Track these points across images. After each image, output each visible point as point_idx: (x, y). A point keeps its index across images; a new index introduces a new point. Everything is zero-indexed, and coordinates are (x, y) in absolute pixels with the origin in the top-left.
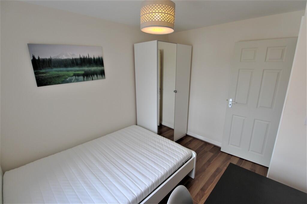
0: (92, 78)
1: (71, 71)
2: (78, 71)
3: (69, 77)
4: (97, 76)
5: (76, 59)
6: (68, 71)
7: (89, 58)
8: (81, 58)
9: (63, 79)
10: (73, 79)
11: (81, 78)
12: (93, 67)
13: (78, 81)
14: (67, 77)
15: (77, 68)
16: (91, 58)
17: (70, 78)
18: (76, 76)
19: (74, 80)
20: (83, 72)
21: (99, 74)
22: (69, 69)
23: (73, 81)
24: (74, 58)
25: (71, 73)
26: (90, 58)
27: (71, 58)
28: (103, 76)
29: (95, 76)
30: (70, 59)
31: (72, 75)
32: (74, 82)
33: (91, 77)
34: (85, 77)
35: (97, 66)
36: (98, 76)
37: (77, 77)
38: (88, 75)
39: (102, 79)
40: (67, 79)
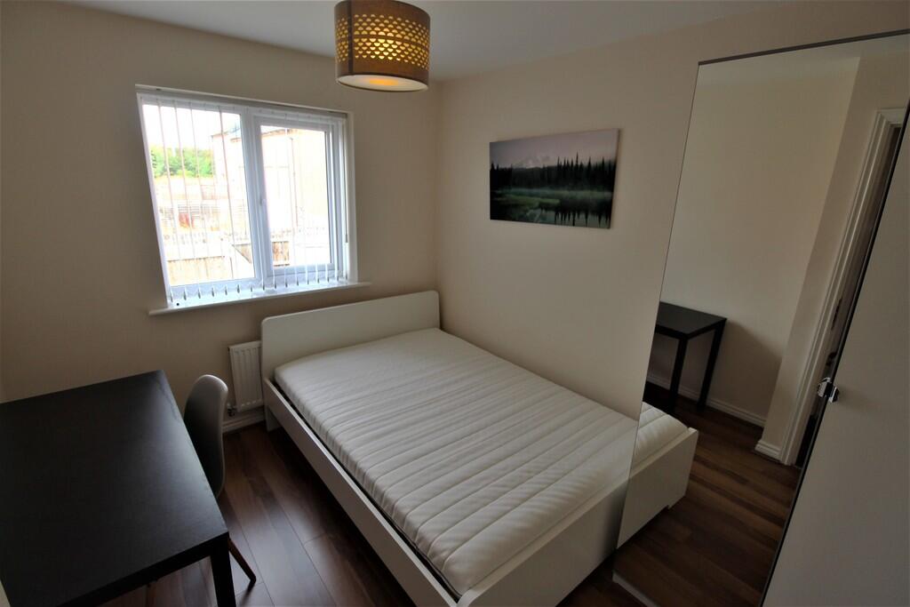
0: (574, 221)
1: (537, 195)
2: (548, 197)
3: (531, 209)
4: (586, 217)
5: (549, 169)
6: (531, 195)
7: (577, 165)
8: (559, 166)
9: (522, 213)
10: (535, 215)
11: (552, 214)
12: (582, 189)
13: (544, 220)
14: (528, 208)
15: (547, 191)
16: (581, 165)
17: (532, 211)
18: (542, 209)
19: (538, 216)
20: (557, 202)
21: (593, 213)
22: (535, 191)
23: (536, 219)
24: (546, 166)
25: (536, 201)
26: (579, 164)
27: (541, 167)
28: (603, 219)
29: (582, 216)
30: (540, 169)
31: (537, 204)
32: (536, 222)
33: (571, 216)
34: (560, 216)
35: (592, 189)
36: (590, 216)
37: (544, 211)
38: (566, 212)
39: (599, 226)
40: (528, 214)
